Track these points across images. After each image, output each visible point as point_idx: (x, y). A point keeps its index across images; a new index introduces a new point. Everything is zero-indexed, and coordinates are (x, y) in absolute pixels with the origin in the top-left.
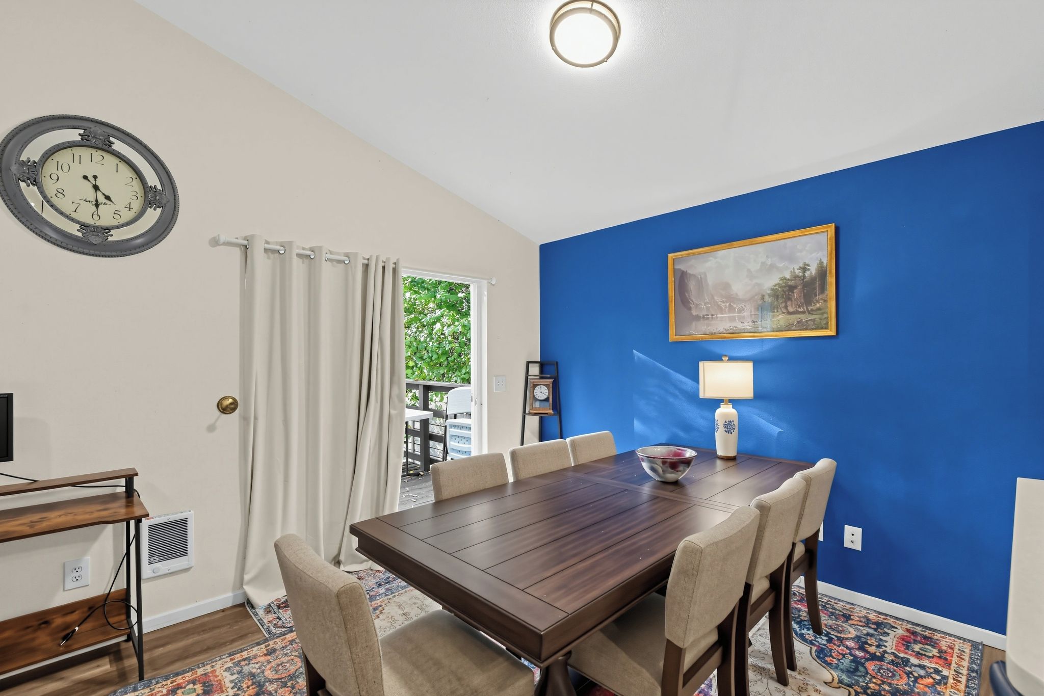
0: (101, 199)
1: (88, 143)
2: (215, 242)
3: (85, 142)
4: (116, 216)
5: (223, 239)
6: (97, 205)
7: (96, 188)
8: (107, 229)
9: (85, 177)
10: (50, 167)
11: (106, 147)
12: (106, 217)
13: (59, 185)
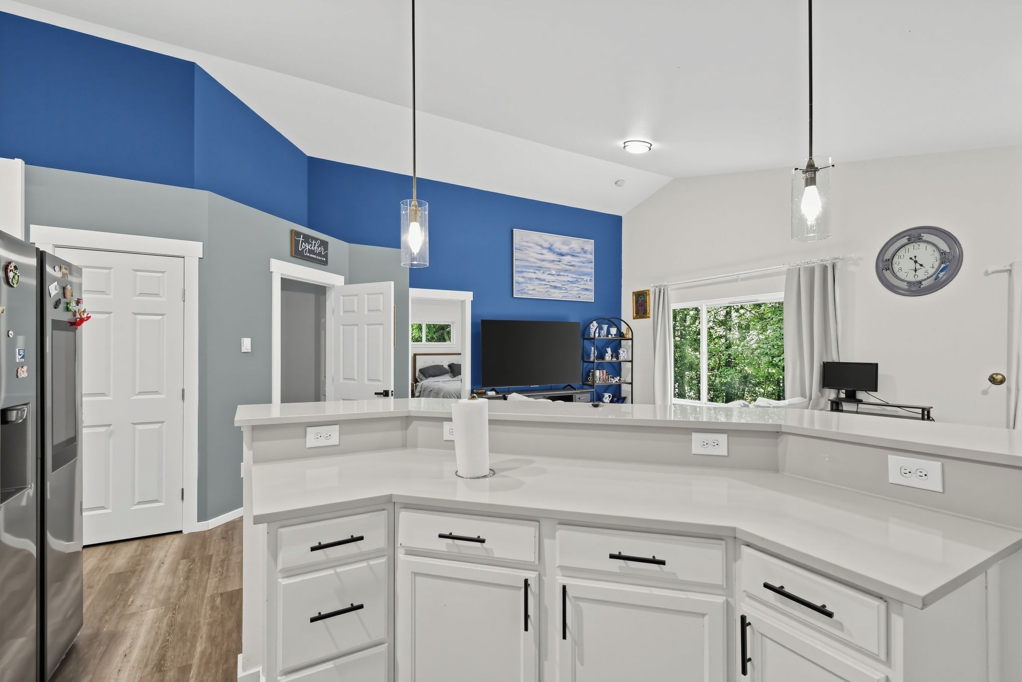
0: (918, 266)
1: (911, 242)
2: (987, 274)
3: (910, 241)
4: (926, 274)
5: (990, 271)
6: (916, 271)
7: (916, 262)
8: (920, 282)
9: (911, 258)
10: (896, 259)
11: (919, 239)
12: (921, 275)
13: (900, 266)
